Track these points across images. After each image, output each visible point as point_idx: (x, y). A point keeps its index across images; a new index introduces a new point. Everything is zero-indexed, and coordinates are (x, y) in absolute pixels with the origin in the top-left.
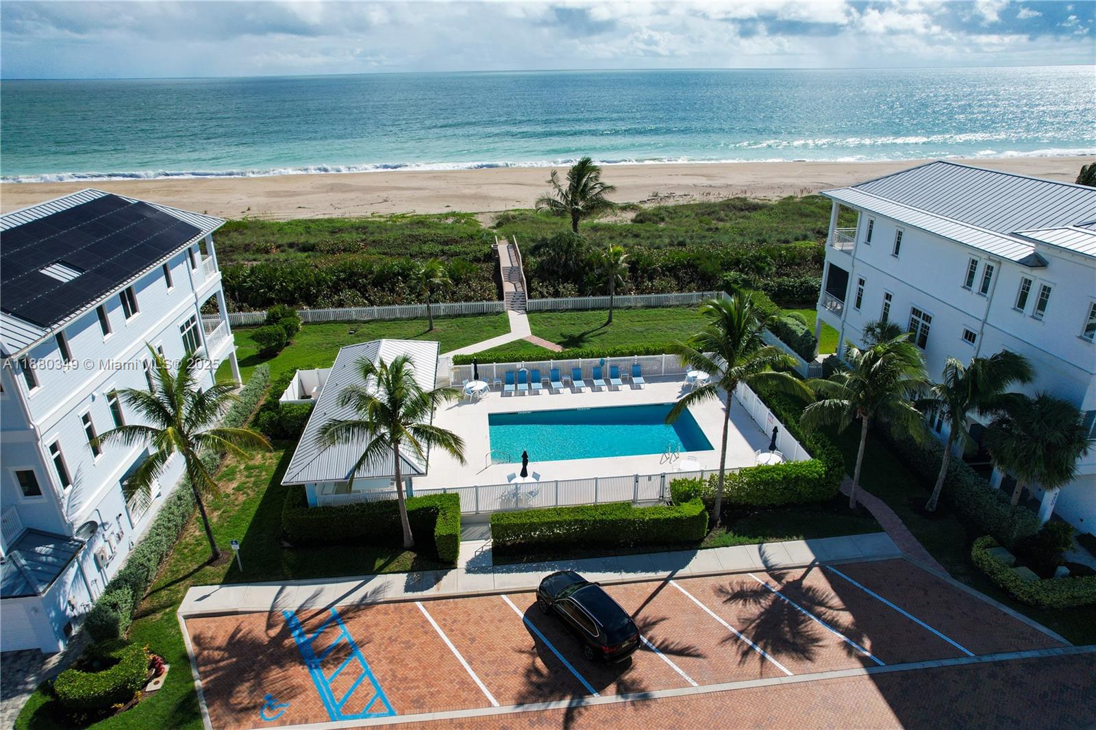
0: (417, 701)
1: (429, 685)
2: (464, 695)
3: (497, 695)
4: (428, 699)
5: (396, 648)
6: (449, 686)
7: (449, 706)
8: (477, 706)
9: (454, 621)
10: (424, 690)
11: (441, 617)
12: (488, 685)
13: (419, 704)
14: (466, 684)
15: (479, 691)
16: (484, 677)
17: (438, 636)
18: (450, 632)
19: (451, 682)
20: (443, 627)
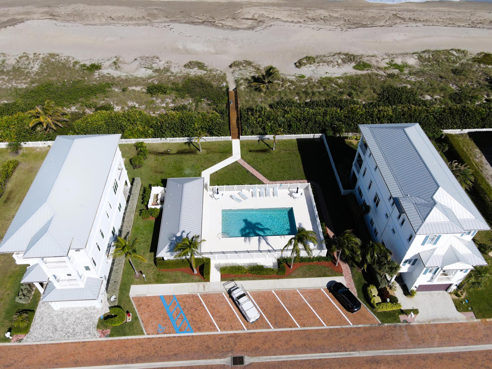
0: (198, 328)
1: (202, 323)
2: (211, 327)
3: (220, 328)
4: (201, 328)
5: (193, 310)
6: (207, 324)
7: (207, 330)
8: (214, 331)
9: (209, 302)
10: (200, 325)
11: (205, 300)
12: (218, 324)
13: (199, 329)
14: (212, 324)
15: (215, 326)
16: (217, 321)
17: (204, 307)
18: (208, 306)
19: (208, 323)
20: (206, 303)
